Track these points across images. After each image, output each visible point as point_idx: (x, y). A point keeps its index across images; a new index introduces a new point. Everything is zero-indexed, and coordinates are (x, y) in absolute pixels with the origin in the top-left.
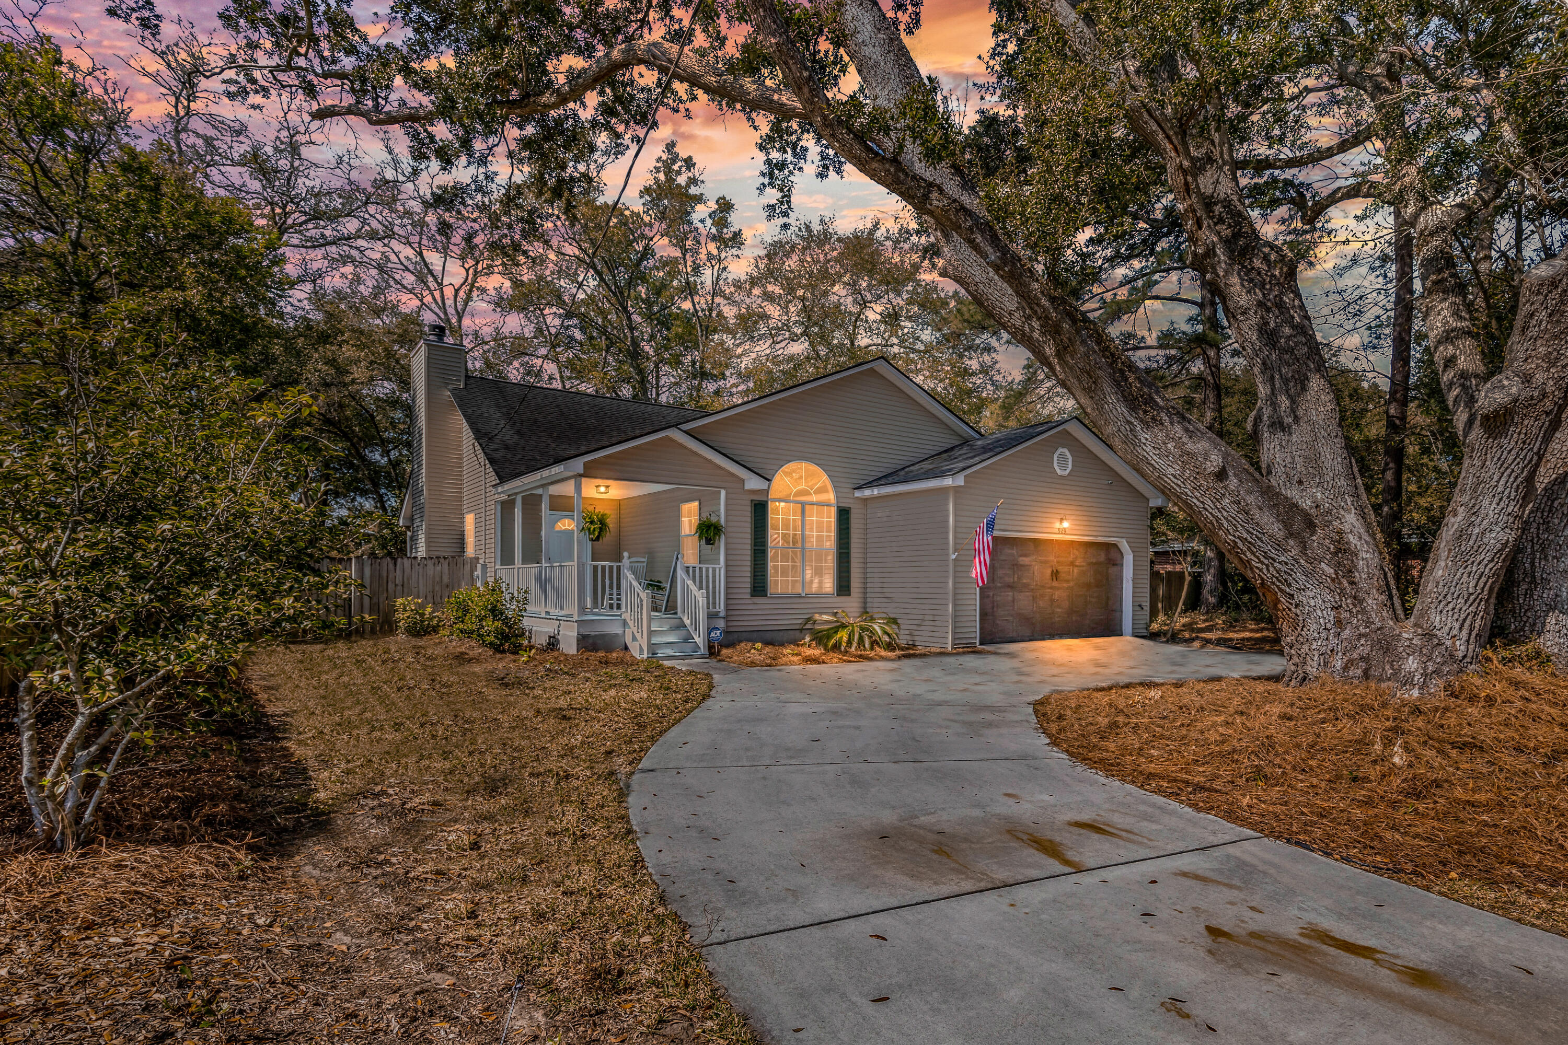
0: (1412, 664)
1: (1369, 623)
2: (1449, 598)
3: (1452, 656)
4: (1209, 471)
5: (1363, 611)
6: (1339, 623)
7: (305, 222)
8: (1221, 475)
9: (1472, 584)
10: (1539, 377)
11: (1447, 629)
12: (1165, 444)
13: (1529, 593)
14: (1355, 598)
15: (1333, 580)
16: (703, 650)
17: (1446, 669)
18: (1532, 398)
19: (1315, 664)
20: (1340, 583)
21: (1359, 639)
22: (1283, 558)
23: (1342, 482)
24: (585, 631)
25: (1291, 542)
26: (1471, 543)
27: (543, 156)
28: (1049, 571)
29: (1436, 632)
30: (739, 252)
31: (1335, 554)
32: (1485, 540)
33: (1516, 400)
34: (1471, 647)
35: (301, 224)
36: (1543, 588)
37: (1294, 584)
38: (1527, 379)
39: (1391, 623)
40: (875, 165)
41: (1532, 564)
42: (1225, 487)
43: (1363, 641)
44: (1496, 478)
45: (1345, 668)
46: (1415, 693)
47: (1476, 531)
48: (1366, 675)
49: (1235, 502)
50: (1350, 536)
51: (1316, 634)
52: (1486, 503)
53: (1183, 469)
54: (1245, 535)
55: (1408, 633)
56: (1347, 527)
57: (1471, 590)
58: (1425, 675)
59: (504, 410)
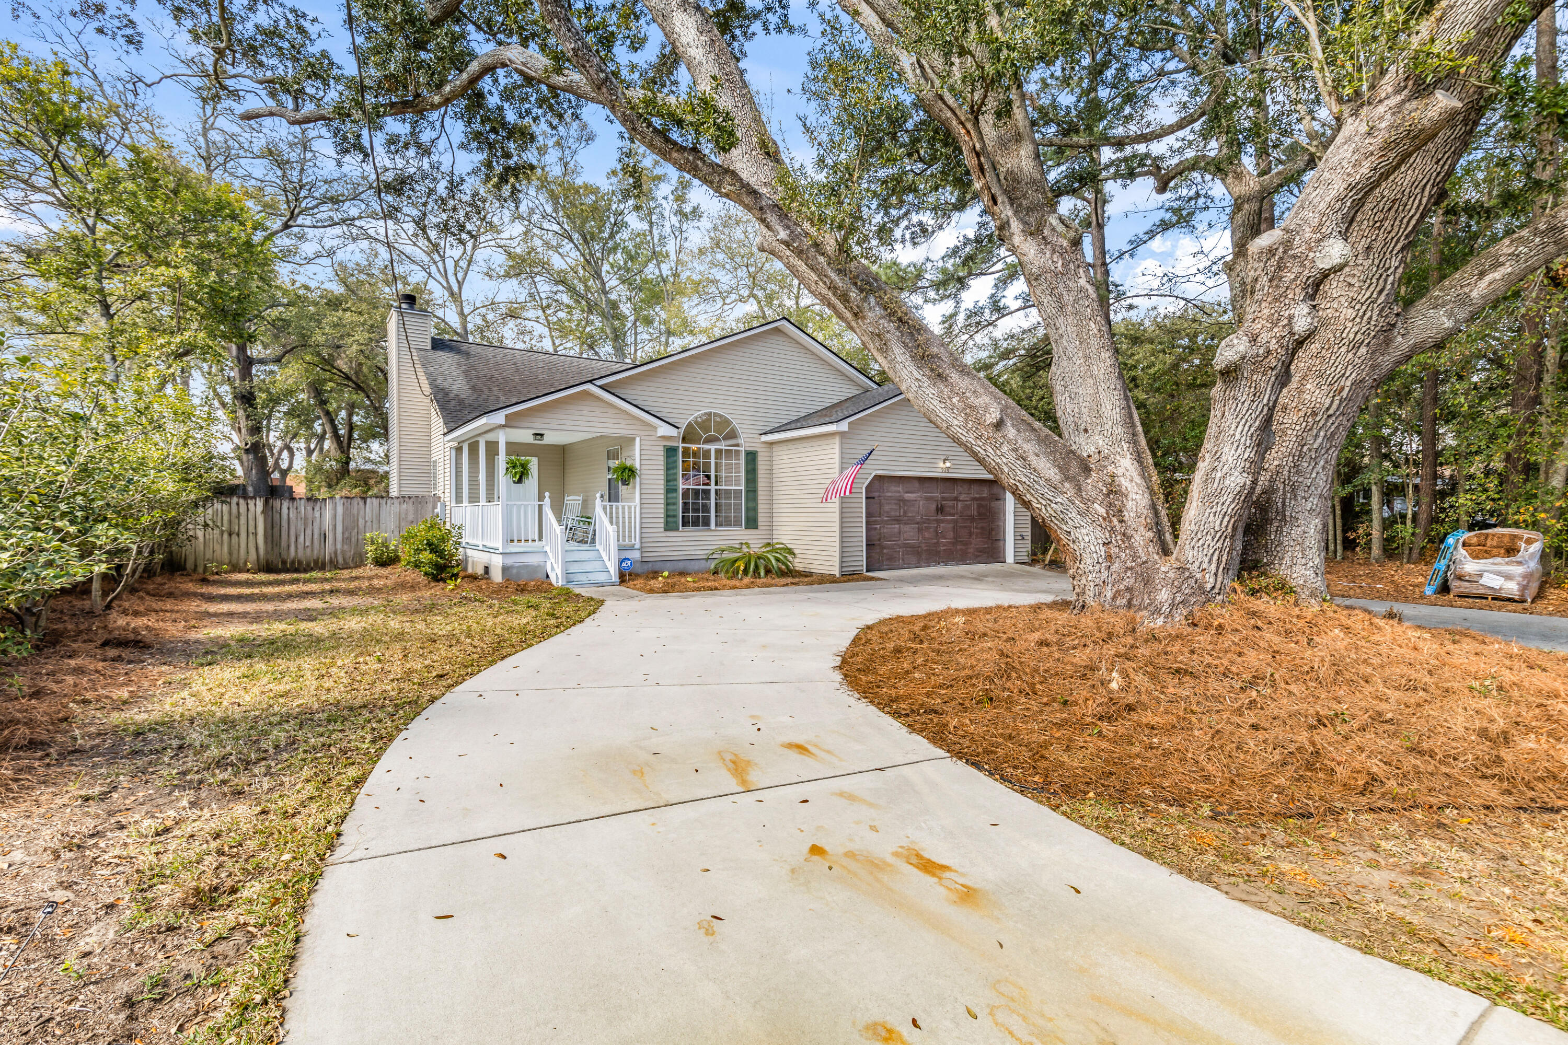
0: (1164, 595)
1: (1135, 557)
2: (1199, 536)
3: (1201, 587)
4: (988, 422)
5: (1131, 547)
6: (1109, 557)
7: (316, 206)
8: (999, 425)
9: (1218, 523)
10: (1264, 337)
11: (1197, 564)
12: (950, 398)
13: (1279, 531)
14: (1124, 535)
15: (1104, 519)
16: (615, 578)
17: (1193, 599)
18: (1258, 355)
19: (1091, 594)
20: (1111, 522)
21: (1125, 572)
22: (1059, 500)
23: (1120, 430)
24: (510, 560)
25: (1067, 485)
26: (1215, 485)
27: (491, 146)
28: (934, 506)
29: (1188, 566)
30: (699, 224)
31: (1108, 495)
32: (1227, 483)
33: (1243, 358)
34: (1220, 579)
35: (312, 208)
36: (1292, 525)
37: (1070, 522)
38: (1254, 339)
39: (1156, 557)
40: (675, 155)
41: (1284, 504)
42: (1004, 436)
43: (1129, 574)
44: (1233, 427)
45: (1114, 598)
46: (1160, 621)
47: (1219, 475)
48: (1129, 605)
49: (1013, 450)
50: (1122, 479)
51: (1091, 568)
52: (1226, 450)
53: (966, 421)
54: (1024, 479)
55: (1166, 567)
56: (1120, 472)
57: (1217, 529)
58: (1172, 605)
59: (464, 368)
